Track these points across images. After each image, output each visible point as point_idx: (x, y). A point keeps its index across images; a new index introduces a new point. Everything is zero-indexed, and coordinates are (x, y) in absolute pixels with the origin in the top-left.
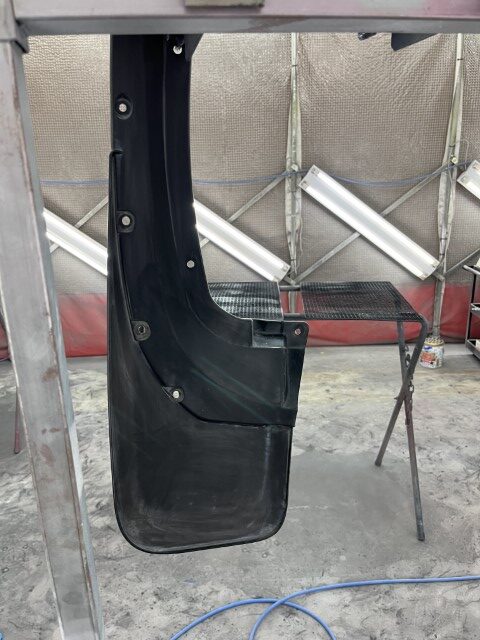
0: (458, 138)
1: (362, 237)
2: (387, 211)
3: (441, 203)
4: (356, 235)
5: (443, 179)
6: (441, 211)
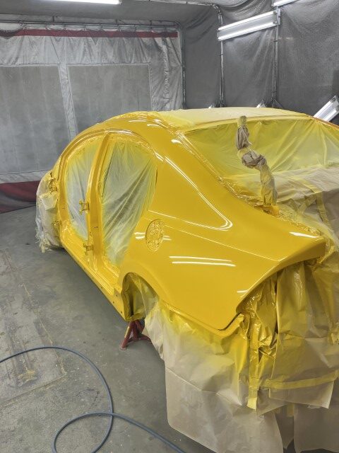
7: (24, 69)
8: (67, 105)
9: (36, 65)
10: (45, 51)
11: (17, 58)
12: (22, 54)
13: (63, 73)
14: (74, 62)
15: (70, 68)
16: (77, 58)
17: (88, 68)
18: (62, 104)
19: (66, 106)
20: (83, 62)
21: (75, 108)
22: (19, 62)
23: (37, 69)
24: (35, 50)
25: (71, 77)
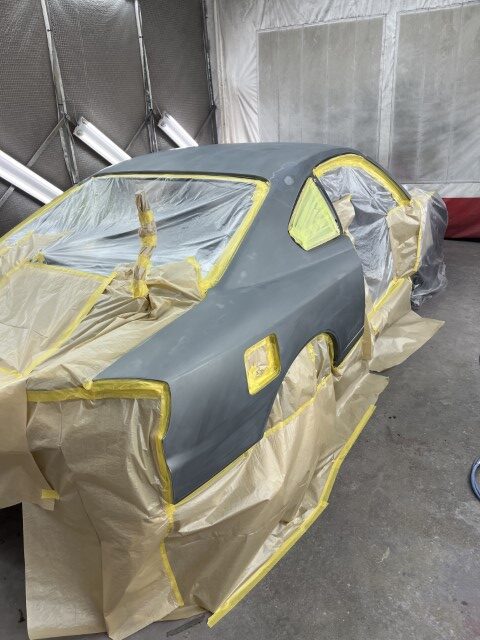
0: (63, 97)
1: (18, 190)
2: (30, 164)
3: (66, 154)
4: (12, 189)
5: (61, 132)
6: (67, 159)
7: (335, 27)
8: (385, 81)
9: (351, 20)
11: (327, 12)
12: (334, 5)
13: (389, 27)
14: (411, 8)
15: (403, 18)
16: (418, 2)
17: (432, 15)
18: (377, 80)
19: (382, 84)
20: (428, 5)
21: (397, 86)
22: (329, 17)
23: (351, 26)
25: (401, 34)
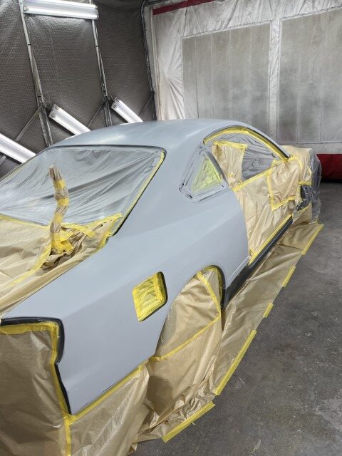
1: (8, 157)
2: (18, 139)
3: (44, 131)
4: (4, 157)
5: (40, 116)
6: (45, 135)
7: (235, 32)
8: (272, 69)
10: (259, 8)
11: (229, 21)
12: (235, 15)
13: (275, 30)
14: (290, 15)
15: (284, 23)
16: (295, 10)
17: (305, 19)
18: (266, 68)
19: (270, 71)
20: (302, 12)
22: (231, 25)
24: (249, 9)
25: (283, 34)
